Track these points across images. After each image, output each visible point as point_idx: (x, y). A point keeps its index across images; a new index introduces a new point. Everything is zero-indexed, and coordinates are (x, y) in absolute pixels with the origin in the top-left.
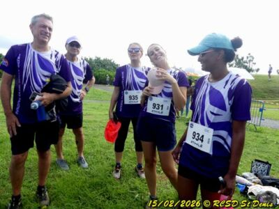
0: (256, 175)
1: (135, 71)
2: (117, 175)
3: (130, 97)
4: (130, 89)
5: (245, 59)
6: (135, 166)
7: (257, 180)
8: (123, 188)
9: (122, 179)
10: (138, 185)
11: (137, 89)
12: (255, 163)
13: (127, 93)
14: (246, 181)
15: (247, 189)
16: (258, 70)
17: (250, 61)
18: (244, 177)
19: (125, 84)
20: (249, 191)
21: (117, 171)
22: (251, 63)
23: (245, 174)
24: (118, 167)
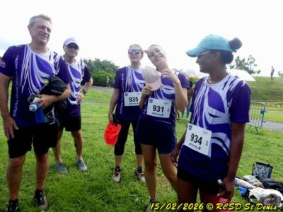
0: (257, 178)
2: (117, 179)
3: (130, 99)
4: (130, 91)
5: (246, 61)
6: (135, 169)
7: (259, 183)
8: (123, 191)
9: (122, 182)
10: (138, 189)
11: (137, 91)
12: (256, 166)
13: (127, 95)
14: (247, 184)
15: (248, 192)
16: (259, 72)
17: (251, 63)
18: (245, 180)
19: (125, 86)
20: (251, 194)
23: (246, 177)
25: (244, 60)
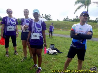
0: (51, 48)
1: (11, 19)
3: (9, 28)
4: (9, 26)
5: (48, 16)
7: (51, 49)
8: (11, 59)
11: (12, 26)
12: (51, 45)
13: (8, 27)
14: (48, 50)
15: (48, 52)
16: (52, 19)
17: (50, 16)
18: (48, 49)
20: (49, 52)
21: (7, 54)
22: (50, 17)
23: (48, 48)
24: (7, 53)
25: (47, 15)
